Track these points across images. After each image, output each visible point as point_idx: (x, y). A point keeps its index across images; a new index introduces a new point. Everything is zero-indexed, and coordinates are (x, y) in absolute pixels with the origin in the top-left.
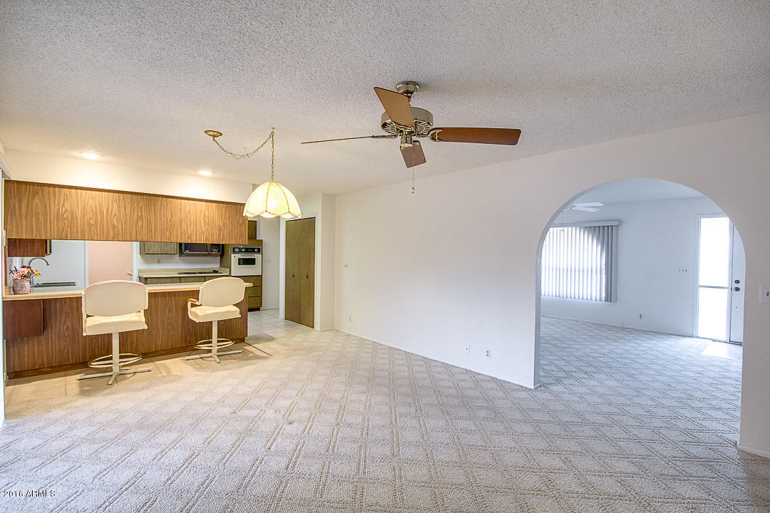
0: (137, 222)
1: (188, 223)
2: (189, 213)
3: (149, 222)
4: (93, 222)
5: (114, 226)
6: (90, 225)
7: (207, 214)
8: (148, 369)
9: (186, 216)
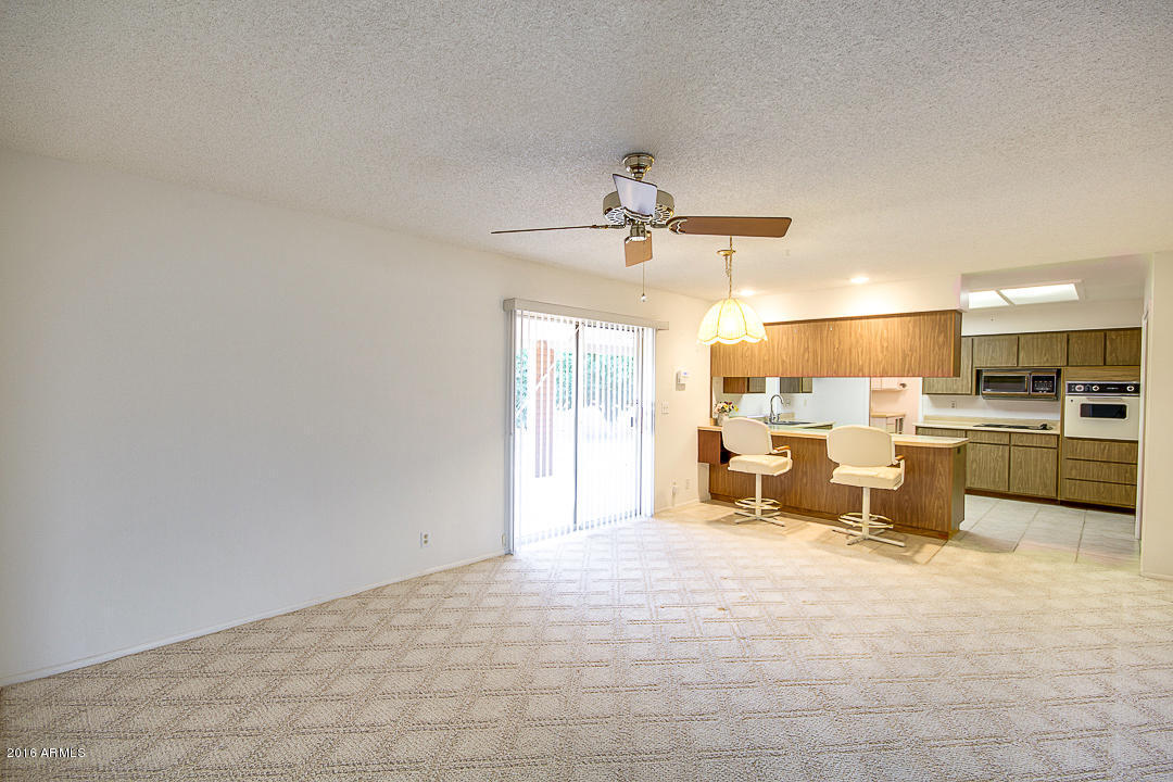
0: (803, 355)
1: (860, 351)
2: (861, 336)
3: (815, 352)
4: (766, 358)
5: (783, 361)
6: (764, 361)
7: (885, 335)
8: (782, 523)
9: (857, 342)
